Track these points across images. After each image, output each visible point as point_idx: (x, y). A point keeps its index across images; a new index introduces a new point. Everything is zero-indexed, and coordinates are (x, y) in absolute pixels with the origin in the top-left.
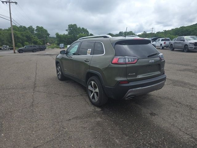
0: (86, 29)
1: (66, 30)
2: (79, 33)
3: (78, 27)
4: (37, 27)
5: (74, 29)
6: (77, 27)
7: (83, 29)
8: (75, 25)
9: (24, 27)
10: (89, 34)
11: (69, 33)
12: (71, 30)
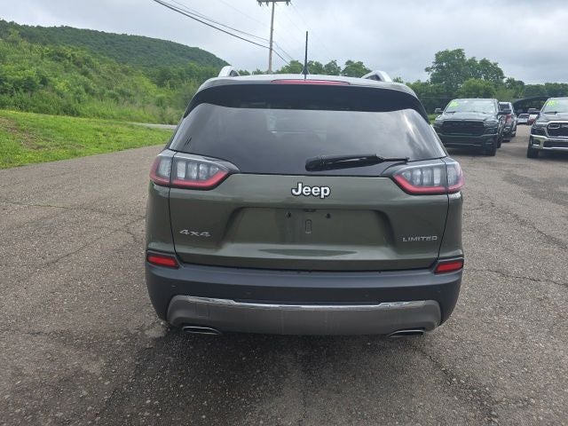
0: (495, 64)
1: (427, 70)
2: (466, 77)
3: (468, 57)
4: (349, 62)
5: (454, 66)
6: (463, 60)
7: (485, 63)
8: (459, 52)
9: (317, 63)
10: (505, 80)
11: (434, 80)
12: (442, 67)
